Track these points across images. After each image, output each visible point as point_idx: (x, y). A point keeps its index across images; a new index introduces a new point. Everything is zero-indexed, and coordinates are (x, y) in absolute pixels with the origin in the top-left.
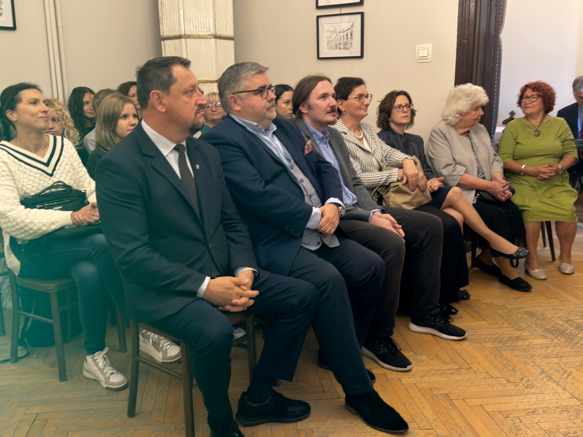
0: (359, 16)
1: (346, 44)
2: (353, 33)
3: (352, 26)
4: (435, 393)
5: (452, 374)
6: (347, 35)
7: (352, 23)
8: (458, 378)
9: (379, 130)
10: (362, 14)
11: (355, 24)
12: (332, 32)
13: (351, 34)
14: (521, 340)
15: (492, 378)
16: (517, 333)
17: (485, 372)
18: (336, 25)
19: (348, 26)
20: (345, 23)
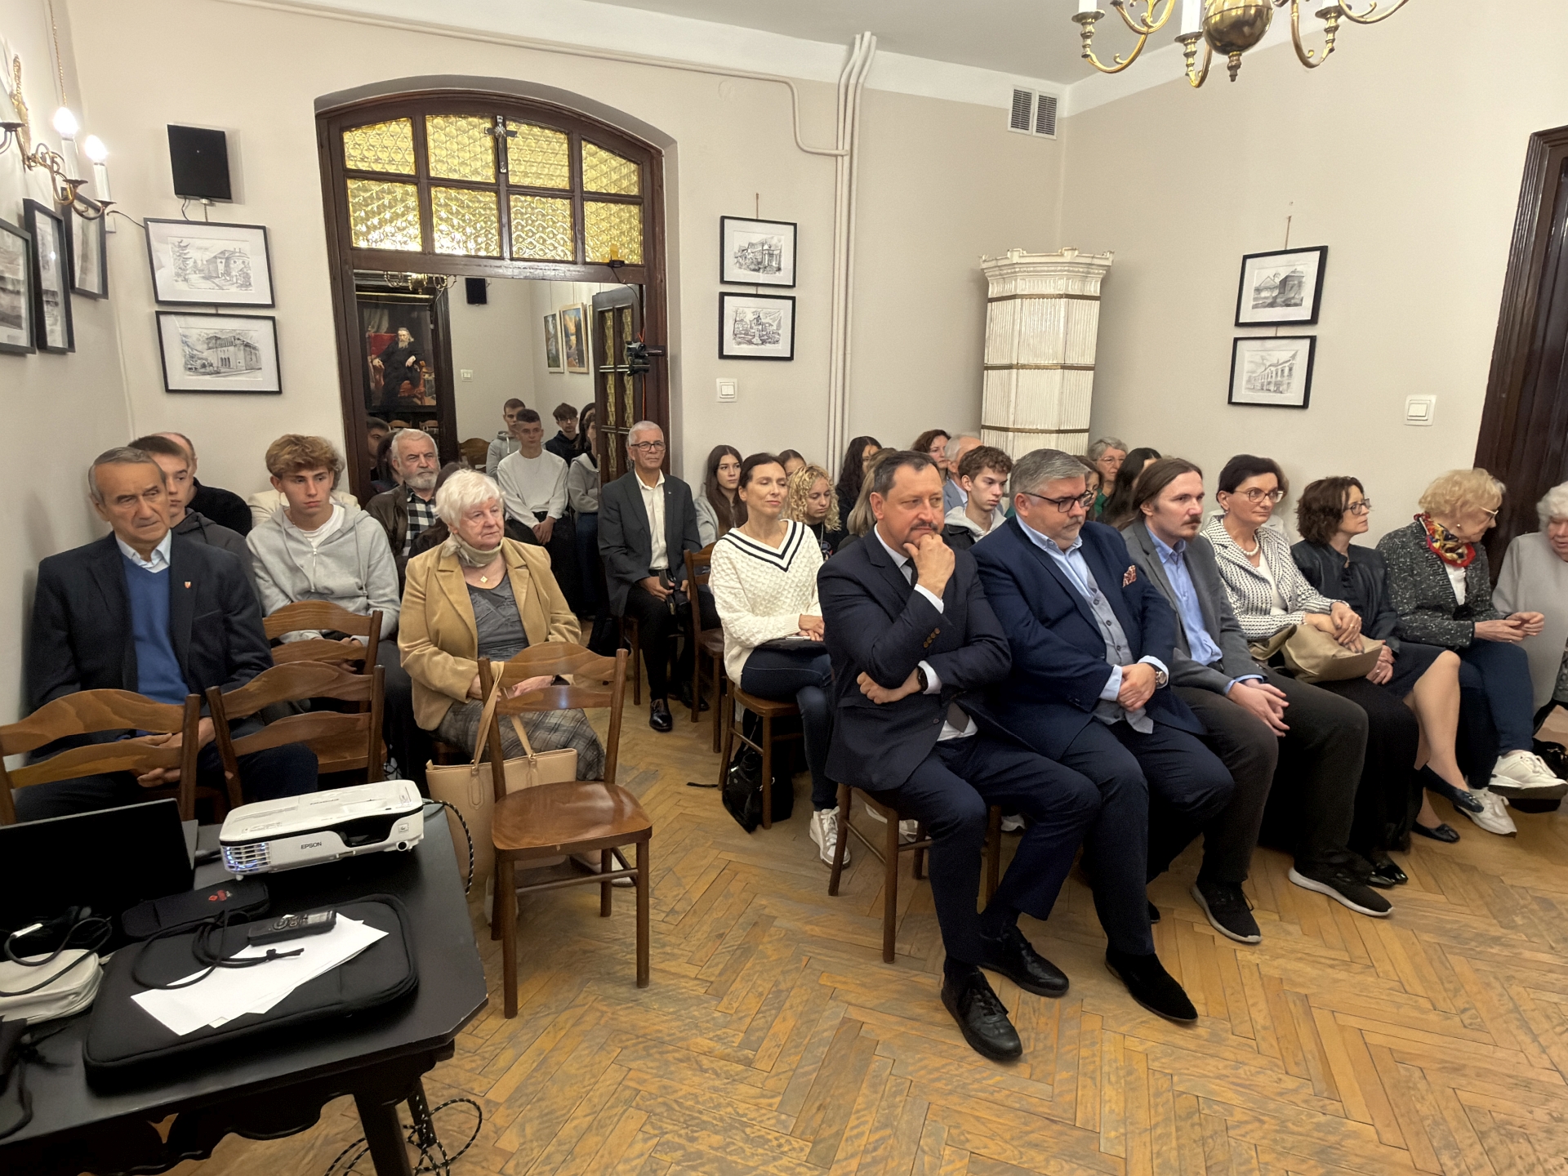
0: (1307, 342)
1: (1278, 384)
2: (1295, 367)
3: (1294, 357)
4: (1285, 988)
5: (1332, 966)
6: (1283, 371)
7: (1293, 352)
8: (1342, 975)
9: (1299, 538)
10: (1312, 339)
11: (1299, 354)
12: (1257, 364)
13: (1290, 369)
14: (1502, 945)
15: (1406, 992)
16: (1497, 931)
17: (1397, 979)
18: (1265, 354)
19: (1285, 356)
20: (1282, 352)
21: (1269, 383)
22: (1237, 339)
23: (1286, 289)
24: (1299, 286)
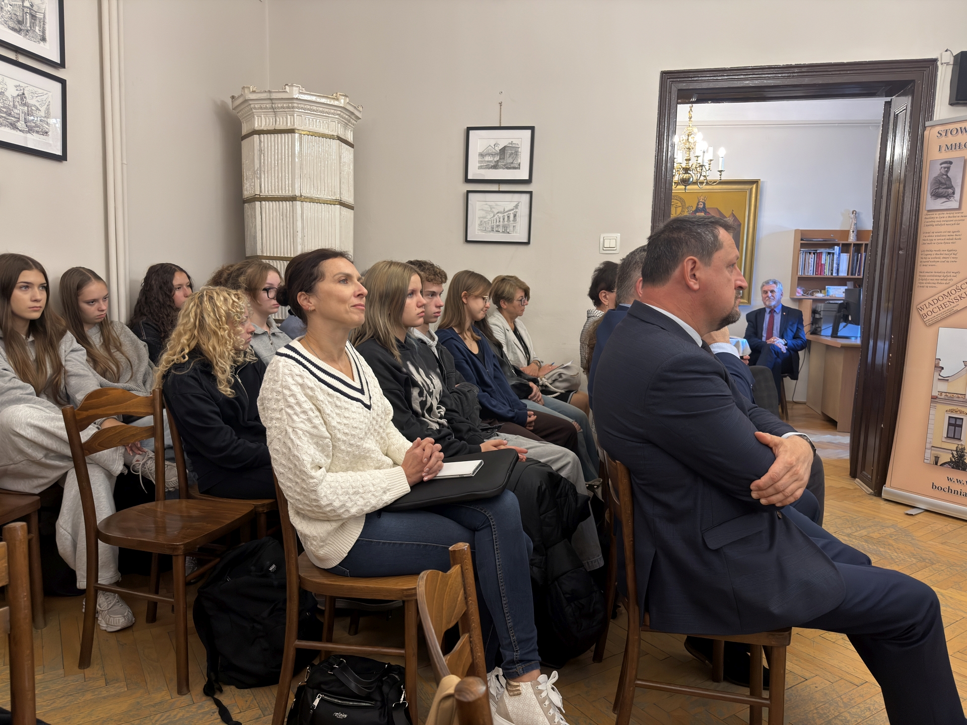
0: (526, 196)
1: (506, 227)
2: (517, 215)
3: (516, 207)
6: (508, 217)
7: (516, 203)
10: (531, 193)
11: (520, 204)
12: (487, 212)
13: (515, 216)
18: (493, 204)
19: (511, 206)
20: (506, 202)
21: (498, 226)
22: (468, 192)
23: (505, 156)
24: (516, 153)
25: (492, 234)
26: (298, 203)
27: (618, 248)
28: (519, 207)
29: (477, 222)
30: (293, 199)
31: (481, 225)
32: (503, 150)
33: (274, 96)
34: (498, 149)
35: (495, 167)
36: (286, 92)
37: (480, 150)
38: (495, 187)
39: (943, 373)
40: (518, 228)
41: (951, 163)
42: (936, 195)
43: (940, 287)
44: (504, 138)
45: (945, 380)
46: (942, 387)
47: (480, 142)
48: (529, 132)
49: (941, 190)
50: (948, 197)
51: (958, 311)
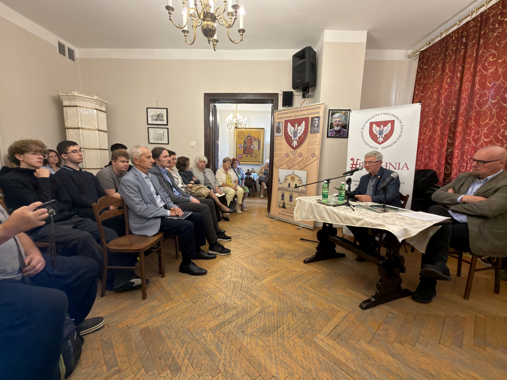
1: (161, 139)
10: (168, 128)
18: (156, 131)
19: (162, 132)
20: (160, 131)
21: (159, 138)
22: (148, 128)
23: (159, 117)
24: (162, 116)
25: (157, 141)
26: (81, 130)
27: (195, 146)
28: (165, 132)
29: (152, 137)
30: (78, 128)
31: (153, 138)
32: (158, 115)
33: (69, 94)
34: (157, 115)
35: (156, 120)
36: (72, 93)
37: (151, 115)
38: (157, 126)
39: (280, 182)
40: (165, 139)
41: (280, 123)
42: (277, 132)
43: (279, 158)
44: (159, 111)
45: (280, 184)
46: (280, 186)
47: (151, 112)
48: (166, 110)
49: (278, 130)
50: (279, 132)
51: (283, 164)
